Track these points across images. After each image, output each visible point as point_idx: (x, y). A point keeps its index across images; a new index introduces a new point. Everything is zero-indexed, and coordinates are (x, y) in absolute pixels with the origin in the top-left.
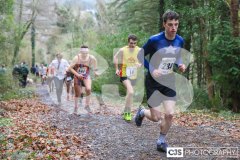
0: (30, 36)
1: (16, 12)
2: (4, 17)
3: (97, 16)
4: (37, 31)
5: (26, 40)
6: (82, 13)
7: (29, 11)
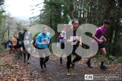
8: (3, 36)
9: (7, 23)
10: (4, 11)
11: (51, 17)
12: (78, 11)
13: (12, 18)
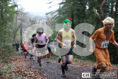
0: (20, 31)
1: (15, 21)
2: (10, 23)
3: (46, 23)
4: (23, 29)
5: (18, 33)
6: (41, 21)
7: (20, 21)
8: (15, 36)
9: (19, 19)
10: (16, 6)
11: (72, 12)
12: (109, 3)
13: (25, 14)
